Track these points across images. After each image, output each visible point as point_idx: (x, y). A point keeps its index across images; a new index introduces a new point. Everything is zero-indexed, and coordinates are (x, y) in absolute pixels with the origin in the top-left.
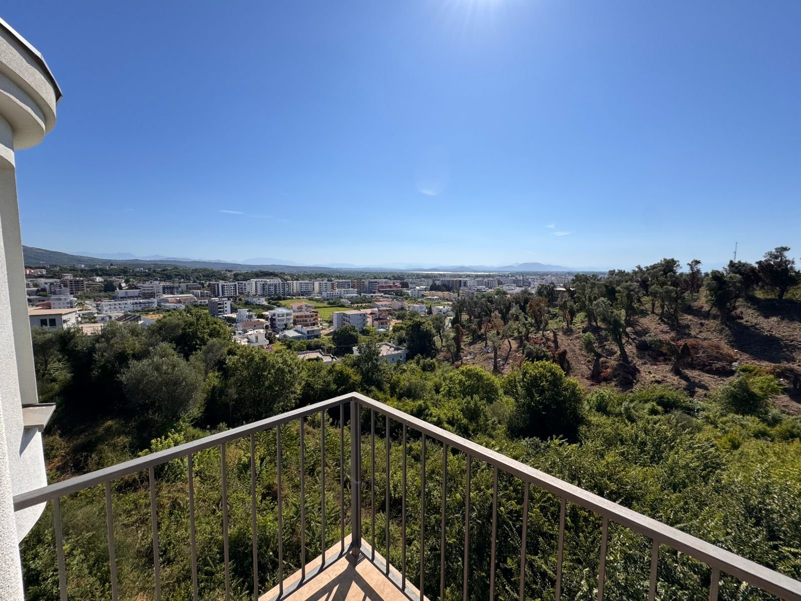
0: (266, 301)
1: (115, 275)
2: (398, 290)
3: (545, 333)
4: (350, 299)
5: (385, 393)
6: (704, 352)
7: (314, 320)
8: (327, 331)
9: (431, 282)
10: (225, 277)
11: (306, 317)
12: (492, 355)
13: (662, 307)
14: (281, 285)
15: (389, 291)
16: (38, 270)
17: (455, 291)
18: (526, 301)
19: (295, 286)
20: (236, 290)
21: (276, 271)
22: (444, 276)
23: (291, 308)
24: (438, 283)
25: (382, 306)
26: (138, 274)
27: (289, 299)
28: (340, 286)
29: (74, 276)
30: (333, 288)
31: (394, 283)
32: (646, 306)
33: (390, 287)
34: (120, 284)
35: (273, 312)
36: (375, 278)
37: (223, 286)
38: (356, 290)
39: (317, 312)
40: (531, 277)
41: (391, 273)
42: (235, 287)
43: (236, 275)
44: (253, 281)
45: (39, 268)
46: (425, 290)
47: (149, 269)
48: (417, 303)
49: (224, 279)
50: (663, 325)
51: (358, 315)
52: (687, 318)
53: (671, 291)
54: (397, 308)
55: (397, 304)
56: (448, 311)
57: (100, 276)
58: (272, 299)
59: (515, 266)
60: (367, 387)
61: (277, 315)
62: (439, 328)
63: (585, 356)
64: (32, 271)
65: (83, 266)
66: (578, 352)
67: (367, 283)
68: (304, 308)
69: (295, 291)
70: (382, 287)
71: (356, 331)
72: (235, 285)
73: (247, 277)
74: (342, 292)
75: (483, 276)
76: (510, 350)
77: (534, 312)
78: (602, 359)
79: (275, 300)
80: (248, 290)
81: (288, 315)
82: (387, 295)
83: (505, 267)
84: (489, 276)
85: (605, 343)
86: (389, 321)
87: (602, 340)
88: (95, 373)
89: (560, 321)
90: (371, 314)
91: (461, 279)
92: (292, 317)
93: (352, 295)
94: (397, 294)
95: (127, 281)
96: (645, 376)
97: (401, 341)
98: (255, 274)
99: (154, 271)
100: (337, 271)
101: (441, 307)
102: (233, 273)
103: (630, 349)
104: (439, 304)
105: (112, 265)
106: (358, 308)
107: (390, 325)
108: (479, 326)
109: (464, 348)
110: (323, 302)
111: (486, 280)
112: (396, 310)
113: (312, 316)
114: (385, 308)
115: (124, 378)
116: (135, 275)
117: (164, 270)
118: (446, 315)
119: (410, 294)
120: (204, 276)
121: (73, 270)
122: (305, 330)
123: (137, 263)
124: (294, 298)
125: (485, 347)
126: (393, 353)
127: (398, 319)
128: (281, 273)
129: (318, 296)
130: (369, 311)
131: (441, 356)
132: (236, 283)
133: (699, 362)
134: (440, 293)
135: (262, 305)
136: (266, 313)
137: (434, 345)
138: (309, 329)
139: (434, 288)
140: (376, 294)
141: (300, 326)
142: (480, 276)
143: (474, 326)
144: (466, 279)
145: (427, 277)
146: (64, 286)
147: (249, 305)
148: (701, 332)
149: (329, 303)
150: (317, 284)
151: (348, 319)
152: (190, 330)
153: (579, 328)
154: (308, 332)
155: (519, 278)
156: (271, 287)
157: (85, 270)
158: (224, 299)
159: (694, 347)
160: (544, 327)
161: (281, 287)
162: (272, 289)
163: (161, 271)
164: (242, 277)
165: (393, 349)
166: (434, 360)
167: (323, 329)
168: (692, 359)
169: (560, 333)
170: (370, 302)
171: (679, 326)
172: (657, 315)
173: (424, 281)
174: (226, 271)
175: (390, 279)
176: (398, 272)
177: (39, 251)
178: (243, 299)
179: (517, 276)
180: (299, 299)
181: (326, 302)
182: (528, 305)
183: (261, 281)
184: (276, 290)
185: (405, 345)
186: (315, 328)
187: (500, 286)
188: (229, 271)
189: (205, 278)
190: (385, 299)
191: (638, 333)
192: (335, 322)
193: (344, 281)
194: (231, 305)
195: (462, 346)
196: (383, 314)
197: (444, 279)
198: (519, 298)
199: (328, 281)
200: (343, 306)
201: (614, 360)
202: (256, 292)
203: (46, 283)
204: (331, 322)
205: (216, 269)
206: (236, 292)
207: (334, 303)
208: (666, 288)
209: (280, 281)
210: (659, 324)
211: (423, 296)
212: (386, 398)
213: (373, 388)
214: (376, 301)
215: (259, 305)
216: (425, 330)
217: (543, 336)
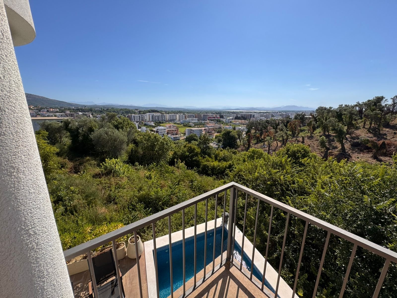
0: (154, 124)
1: (87, 112)
2: (218, 119)
3: (297, 138)
4: (194, 123)
5: (212, 159)
6: (394, 147)
7: (177, 132)
8: (183, 138)
9: (235, 115)
10: (135, 112)
11: (173, 131)
12: (267, 149)
13: (371, 124)
14: (161, 116)
15: (214, 120)
16: (55, 109)
17: (248, 120)
18: (288, 122)
19: (167, 116)
20: (140, 118)
21: (158, 110)
22: (243, 112)
23: (166, 127)
24: (239, 116)
25: (210, 126)
26: (97, 111)
27: (165, 123)
28: (189, 117)
29: (70, 112)
30: (186, 118)
31: (216, 116)
32: (359, 125)
33: (214, 117)
34: (89, 115)
35: (157, 128)
36: (206, 113)
37: (134, 116)
38: (197, 119)
39: (178, 129)
40: (290, 113)
41: (214, 111)
42: (140, 117)
43: (140, 112)
44: (148, 114)
45: (56, 108)
46: (232, 119)
47: (101, 109)
48: (228, 126)
49: (135, 113)
50: (369, 134)
51: (198, 130)
52: (386, 130)
53: (378, 114)
54: (217, 128)
55: (217, 126)
56: (244, 129)
57: (81, 112)
58: (157, 123)
59: (282, 107)
60: (203, 155)
61: (159, 130)
62: (239, 135)
63: (319, 149)
64: (53, 110)
65: (73, 107)
66: (316, 147)
67: (202, 115)
68: (172, 127)
69: (167, 119)
70: (210, 117)
71: (197, 137)
72: (140, 116)
73: (145, 112)
74: (190, 120)
75: (264, 113)
76: (277, 147)
77: (291, 127)
78: (330, 151)
79: (158, 123)
80: (145, 118)
81: (164, 129)
82: (212, 122)
83: (276, 108)
84: (267, 112)
85: (332, 143)
86: (213, 133)
87: (330, 141)
88: (81, 138)
89: (306, 133)
90: (205, 130)
91: (251, 114)
92: (166, 131)
93: (195, 121)
94: (217, 121)
95: (92, 114)
96: (355, 159)
97: (219, 141)
98: (149, 111)
99: (104, 110)
100: (187, 110)
101: (240, 127)
102: (138, 111)
103: (347, 146)
104: (239, 126)
105: (85, 107)
106: (198, 127)
107: (214, 135)
108: (261, 134)
109: (252, 145)
110: (181, 125)
111: (265, 114)
112: (217, 129)
113: (176, 131)
114: (211, 128)
115: (92, 136)
116: (96, 112)
117: (108, 109)
118: (243, 130)
119: (224, 121)
120: (125, 112)
121: (69, 109)
122: (173, 137)
123: (96, 106)
124: (167, 122)
125: (263, 145)
126: (215, 146)
127: (218, 132)
128: (160, 111)
129: (178, 122)
130: (203, 128)
131: (240, 149)
132: (140, 115)
133: (390, 152)
134: (240, 121)
135: (152, 126)
136: (154, 129)
137: (237, 143)
138: (175, 136)
139: (237, 118)
140: (207, 121)
141: (170, 135)
142: (262, 113)
143: (258, 135)
144: (254, 114)
145: (233, 113)
146: (67, 116)
147: (146, 125)
148: (394, 137)
149: (184, 125)
150: (178, 116)
151: (193, 132)
152: (120, 126)
153: (317, 136)
154: (174, 138)
155: (283, 114)
156: (156, 117)
157: (74, 109)
158: (135, 122)
159: (388, 145)
160: (297, 135)
161: (161, 117)
162: (157, 118)
163: (107, 110)
164: (142, 112)
165: (215, 145)
166: (236, 150)
167: (181, 137)
168: (387, 150)
169: (306, 138)
170: (204, 125)
171: (380, 134)
172: (366, 129)
173: (232, 115)
174: (135, 109)
175: (214, 114)
176: (218, 111)
177: (55, 101)
178: (143, 123)
179: (283, 113)
180: (169, 123)
181: (182, 125)
182: (289, 124)
183: (152, 114)
184: (158, 119)
185: (222, 143)
186: (177, 136)
187: (273, 118)
188: (136, 110)
189: (126, 113)
190: (211, 123)
191: (353, 138)
192: (187, 133)
193: (191, 114)
194: (138, 125)
195: (251, 145)
196: (211, 130)
197: (242, 114)
198: (284, 121)
199: (183, 114)
200: (190, 127)
201: (337, 152)
202: (149, 119)
203: (59, 115)
204: (185, 134)
205: (131, 109)
206: (140, 119)
207: (186, 125)
208: (375, 112)
209: (160, 114)
210: (367, 133)
211: (231, 122)
212: (213, 161)
213: (206, 156)
214: (207, 124)
215: (151, 125)
216: (232, 135)
217: (296, 139)
